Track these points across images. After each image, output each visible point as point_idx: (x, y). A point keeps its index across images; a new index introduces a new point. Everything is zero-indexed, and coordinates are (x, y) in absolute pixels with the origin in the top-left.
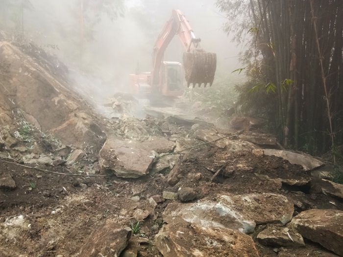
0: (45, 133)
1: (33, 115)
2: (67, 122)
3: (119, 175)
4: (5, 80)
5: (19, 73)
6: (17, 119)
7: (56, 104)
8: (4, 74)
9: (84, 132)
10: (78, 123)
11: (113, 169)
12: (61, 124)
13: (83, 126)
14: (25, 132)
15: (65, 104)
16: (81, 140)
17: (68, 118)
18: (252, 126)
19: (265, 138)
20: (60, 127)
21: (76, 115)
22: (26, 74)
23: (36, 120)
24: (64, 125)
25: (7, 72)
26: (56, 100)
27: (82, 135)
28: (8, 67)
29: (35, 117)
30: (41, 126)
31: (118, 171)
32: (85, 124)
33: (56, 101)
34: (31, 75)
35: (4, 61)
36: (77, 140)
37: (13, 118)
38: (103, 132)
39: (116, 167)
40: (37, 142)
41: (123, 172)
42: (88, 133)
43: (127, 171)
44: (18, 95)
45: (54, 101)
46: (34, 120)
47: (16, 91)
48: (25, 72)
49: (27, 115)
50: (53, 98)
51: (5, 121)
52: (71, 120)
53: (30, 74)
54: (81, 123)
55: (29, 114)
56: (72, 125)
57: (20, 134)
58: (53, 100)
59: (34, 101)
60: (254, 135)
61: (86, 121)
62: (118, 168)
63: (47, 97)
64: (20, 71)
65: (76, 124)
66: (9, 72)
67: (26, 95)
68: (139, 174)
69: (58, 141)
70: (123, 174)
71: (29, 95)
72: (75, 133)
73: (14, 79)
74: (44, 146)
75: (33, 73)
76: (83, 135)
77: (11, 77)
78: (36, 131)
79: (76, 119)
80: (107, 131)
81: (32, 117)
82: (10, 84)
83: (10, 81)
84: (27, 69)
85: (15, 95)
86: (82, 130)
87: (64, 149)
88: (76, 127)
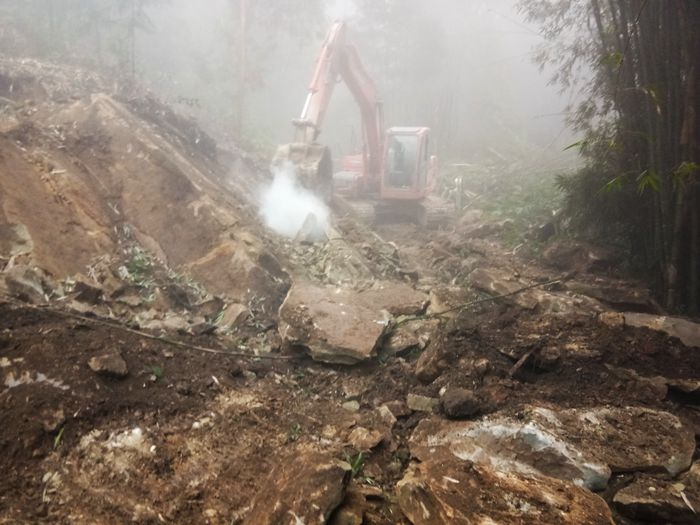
0: (176, 271)
1: (152, 236)
2: (215, 250)
3: (317, 357)
4: (101, 167)
5: (126, 155)
6: (123, 242)
7: (196, 214)
8: (101, 156)
9: (248, 270)
10: (237, 253)
11: (306, 345)
12: (203, 253)
13: (246, 258)
14: (137, 267)
15: (213, 214)
16: (242, 284)
17: (218, 242)
18: (595, 262)
19: (623, 288)
20: (203, 261)
21: (232, 237)
22: (140, 156)
23: (157, 246)
24: (211, 255)
25: (105, 152)
26: (196, 206)
27: (244, 274)
28: (107, 143)
29: (156, 240)
30: (167, 257)
31: (316, 349)
32: (251, 255)
33: (196, 209)
34: (150, 158)
35: (100, 132)
36: (235, 285)
37: (116, 242)
38: (284, 270)
39: (312, 341)
40: (161, 288)
41: (325, 351)
42: (255, 272)
43: (334, 350)
44: (126, 196)
45: (193, 209)
46: (153, 244)
47: (121, 189)
48: (138, 152)
49: (142, 235)
50: (189, 202)
51: (101, 245)
52: (223, 246)
53: (148, 155)
54: (242, 251)
55: (144, 233)
56: (224, 257)
57: (130, 272)
58: (189, 207)
59: (154, 208)
60: (599, 282)
61: (252, 249)
62: (315, 344)
63: (178, 199)
64: (129, 151)
65: (233, 253)
66: (109, 152)
67: (141, 196)
68: (358, 357)
69: (199, 286)
70: (324, 356)
71: (144, 196)
72: (230, 271)
73: (118, 166)
74: (172, 297)
75: (153, 155)
76: (247, 275)
77: (111, 162)
78: (159, 267)
79: (233, 244)
80: (291, 268)
81: (152, 240)
82: (111, 176)
83: (110, 168)
84: (142, 147)
85: (120, 197)
86: (245, 266)
87: (209, 302)
88: (233, 260)
